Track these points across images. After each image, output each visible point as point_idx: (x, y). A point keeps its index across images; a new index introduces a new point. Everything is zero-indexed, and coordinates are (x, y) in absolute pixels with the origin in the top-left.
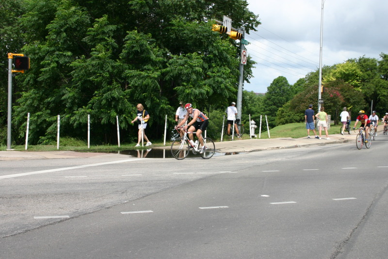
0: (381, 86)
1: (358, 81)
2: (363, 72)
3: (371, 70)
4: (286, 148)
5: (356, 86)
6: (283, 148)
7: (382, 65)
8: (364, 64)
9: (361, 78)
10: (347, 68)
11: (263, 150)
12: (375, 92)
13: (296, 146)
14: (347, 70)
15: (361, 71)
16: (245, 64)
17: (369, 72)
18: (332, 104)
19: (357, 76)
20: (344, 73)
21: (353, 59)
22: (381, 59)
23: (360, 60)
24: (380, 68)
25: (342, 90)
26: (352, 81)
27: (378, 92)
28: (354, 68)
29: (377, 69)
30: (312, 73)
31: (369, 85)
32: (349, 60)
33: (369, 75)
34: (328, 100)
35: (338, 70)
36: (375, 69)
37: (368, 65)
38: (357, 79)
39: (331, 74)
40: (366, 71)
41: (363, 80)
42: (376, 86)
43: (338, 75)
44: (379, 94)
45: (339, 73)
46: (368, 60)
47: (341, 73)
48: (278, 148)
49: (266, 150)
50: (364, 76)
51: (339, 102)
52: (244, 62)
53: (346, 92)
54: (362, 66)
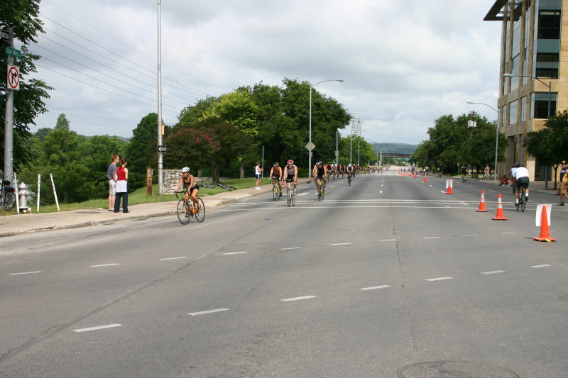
0: (285, 125)
1: (252, 119)
2: (260, 106)
3: (271, 103)
4: (66, 228)
5: (249, 126)
6: (62, 228)
7: (286, 96)
8: (261, 94)
9: (256, 115)
10: (235, 100)
11: (19, 234)
12: (277, 135)
13: (88, 224)
14: (236, 103)
15: (257, 104)
16: (18, 88)
17: (269, 106)
18: (199, 153)
19: (251, 112)
20: (232, 108)
21: (246, 87)
22: (285, 87)
23: (256, 88)
24: (283, 100)
25: (218, 132)
26: (243, 119)
27: (281, 135)
28: (246, 99)
29: (279, 101)
30: (190, 108)
31: (268, 124)
32: (240, 89)
33: (268, 110)
34: (193, 147)
35: (224, 102)
36: (277, 101)
37: (266, 96)
38: (251, 116)
39: (214, 108)
40: (264, 104)
41: (260, 118)
42: (279, 127)
43: (223, 110)
44: (282, 138)
45: (224, 106)
46: (267, 88)
47: (227, 107)
48: (50, 228)
49: (25, 233)
50: (262, 112)
51: (211, 150)
52: (14, 85)
53: (224, 135)
54: (258, 96)
